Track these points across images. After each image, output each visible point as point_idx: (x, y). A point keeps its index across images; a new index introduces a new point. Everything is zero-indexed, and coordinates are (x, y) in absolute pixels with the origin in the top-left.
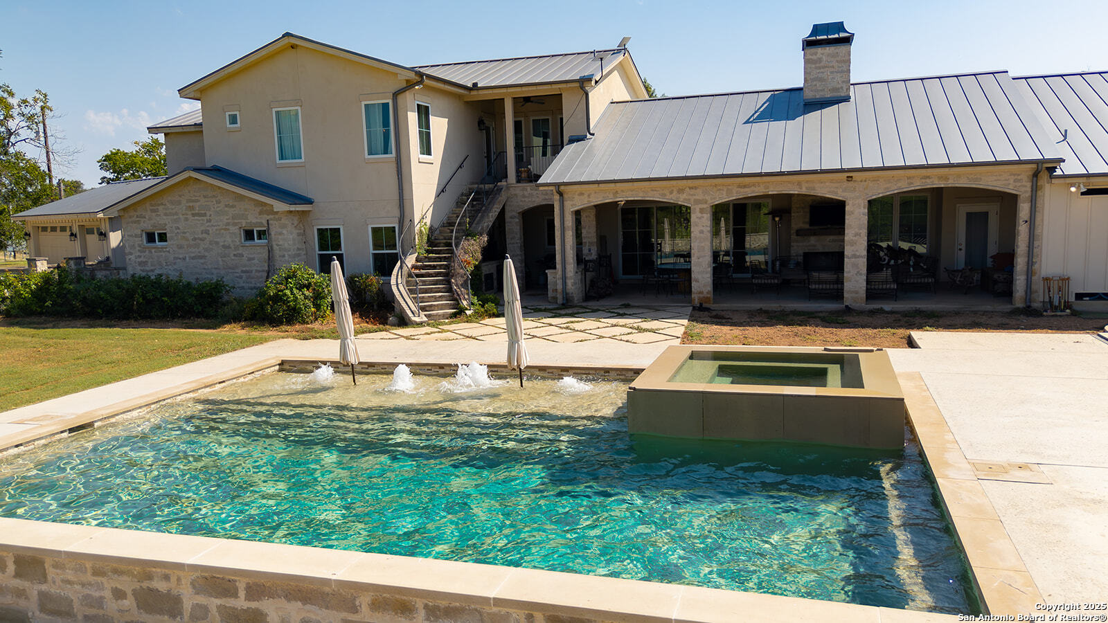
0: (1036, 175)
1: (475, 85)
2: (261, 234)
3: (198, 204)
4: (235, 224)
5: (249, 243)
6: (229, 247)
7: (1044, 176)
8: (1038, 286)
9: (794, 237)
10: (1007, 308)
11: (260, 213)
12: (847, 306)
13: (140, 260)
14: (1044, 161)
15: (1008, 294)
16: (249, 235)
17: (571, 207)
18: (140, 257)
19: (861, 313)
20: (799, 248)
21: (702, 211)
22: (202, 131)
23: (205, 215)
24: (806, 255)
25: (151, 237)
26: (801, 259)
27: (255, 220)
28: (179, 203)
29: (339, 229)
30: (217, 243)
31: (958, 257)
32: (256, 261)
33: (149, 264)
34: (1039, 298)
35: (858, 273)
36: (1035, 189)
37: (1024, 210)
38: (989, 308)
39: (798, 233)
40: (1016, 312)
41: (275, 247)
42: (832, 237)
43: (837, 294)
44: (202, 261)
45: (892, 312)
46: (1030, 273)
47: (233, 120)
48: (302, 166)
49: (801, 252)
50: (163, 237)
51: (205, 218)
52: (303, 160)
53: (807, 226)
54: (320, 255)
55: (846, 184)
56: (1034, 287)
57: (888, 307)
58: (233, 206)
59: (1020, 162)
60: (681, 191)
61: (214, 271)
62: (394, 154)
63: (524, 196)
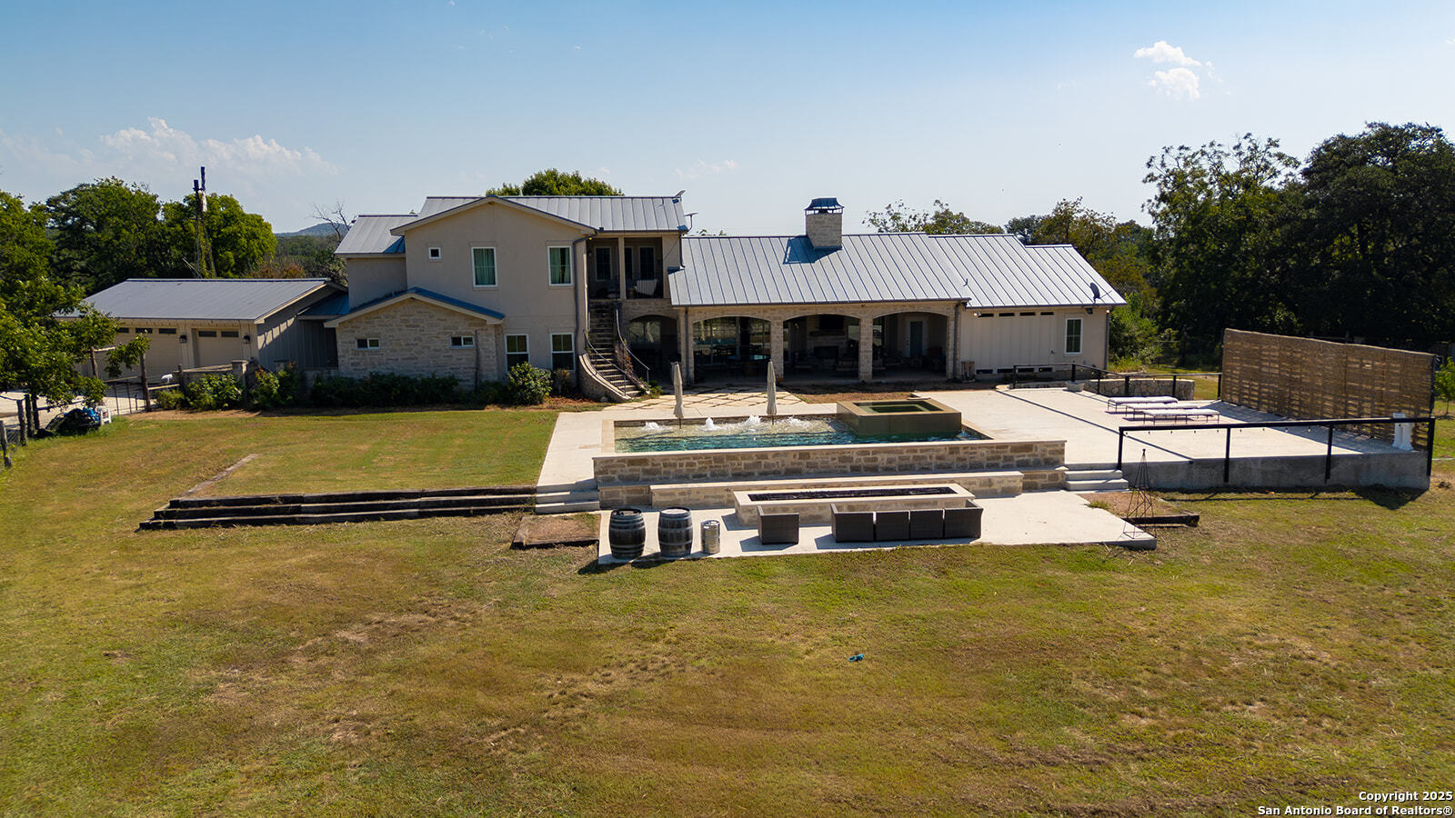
0: (957, 306)
1: (602, 229)
2: (468, 341)
3: (411, 318)
4: (445, 333)
5: (457, 347)
6: (440, 350)
7: (961, 307)
8: (960, 367)
9: (808, 337)
10: (944, 379)
11: (470, 325)
12: (863, 381)
13: (352, 361)
14: (963, 299)
15: (942, 371)
16: (456, 341)
17: (691, 320)
18: (352, 359)
19: (871, 385)
20: (811, 344)
21: (778, 324)
22: (404, 258)
23: (418, 326)
24: (816, 349)
25: (362, 343)
26: (813, 351)
27: (463, 330)
28: (394, 317)
29: (525, 337)
30: (429, 348)
31: (907, 350)
32: (464, 361)
33: (362, 364)
34: (960, 372)
35: (868, 362)
36: (957, 313)
37: (951, 324)
38: (935, 379)
39: (812, 334)
40: (948, 381)
41: (481, 350)
42: (833, 337)
43: (855, 374)
44: (414, 361)
45: (887, 384)
46: (955, 359)
47: (435, 253)
48: (496, 290)
49: (813, 347)
50: (375, 343)
51: (418, 329)
52: (496, 285)
53: (817, 330)
54: (508, 356)
55: (861, 309)
56: (957, 367)
57: (884, 381)
58: (445, 320)
59: (950, 300)
60: (765, 311)
61: (425, 369)
62: (572, 283)
63: (633, 309)
